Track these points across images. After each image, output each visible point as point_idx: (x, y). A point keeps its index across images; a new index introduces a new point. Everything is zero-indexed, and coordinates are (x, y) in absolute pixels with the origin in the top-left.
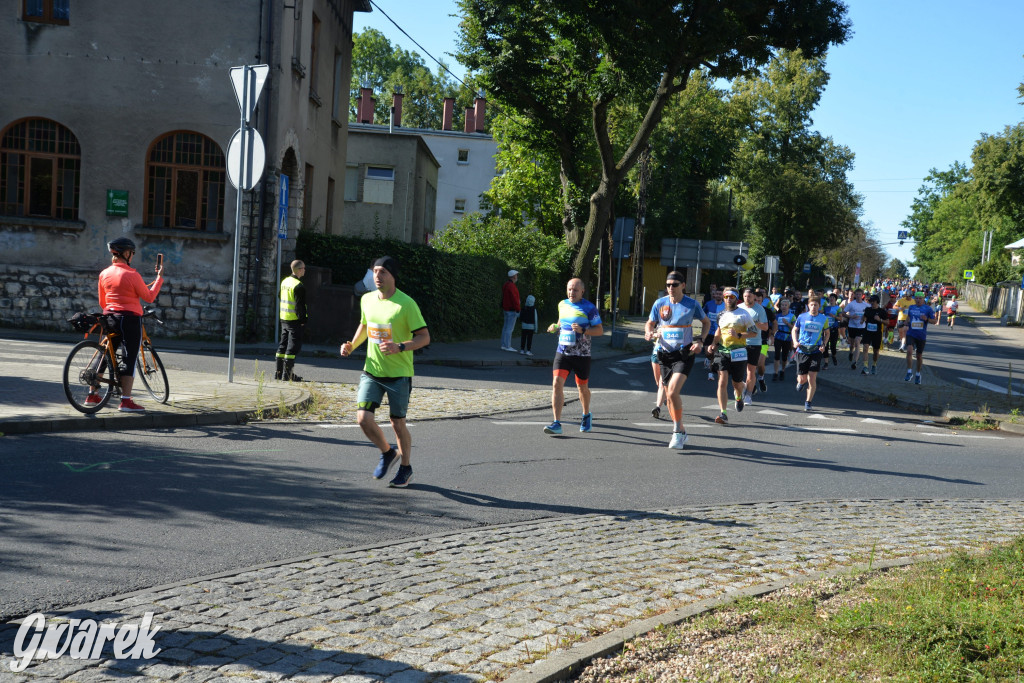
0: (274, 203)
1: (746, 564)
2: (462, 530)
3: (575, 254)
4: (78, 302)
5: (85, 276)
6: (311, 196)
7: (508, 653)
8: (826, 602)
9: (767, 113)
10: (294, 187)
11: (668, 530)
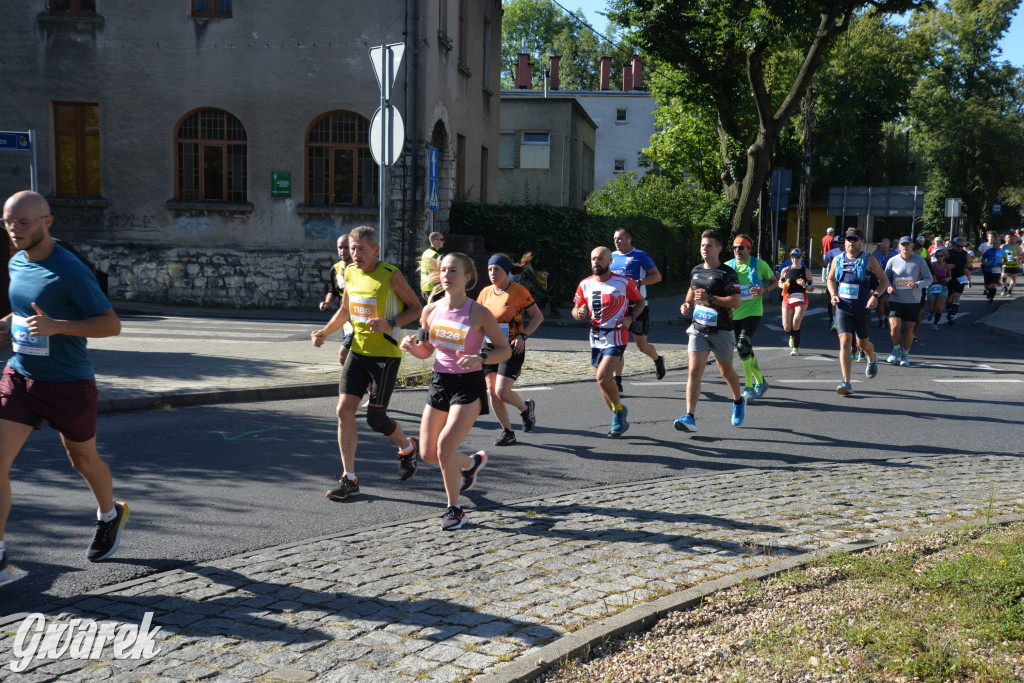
0: (424, 176)
1: (860, 520)
2: (579, 490)
3: (734, 209)
4: (248, 280)
5: (255, 255)
6: (464, 167)
7: (592, 607)
8: (928, 557)
9: (949, 46)
10: (446, 159)
11: (786, 487)
